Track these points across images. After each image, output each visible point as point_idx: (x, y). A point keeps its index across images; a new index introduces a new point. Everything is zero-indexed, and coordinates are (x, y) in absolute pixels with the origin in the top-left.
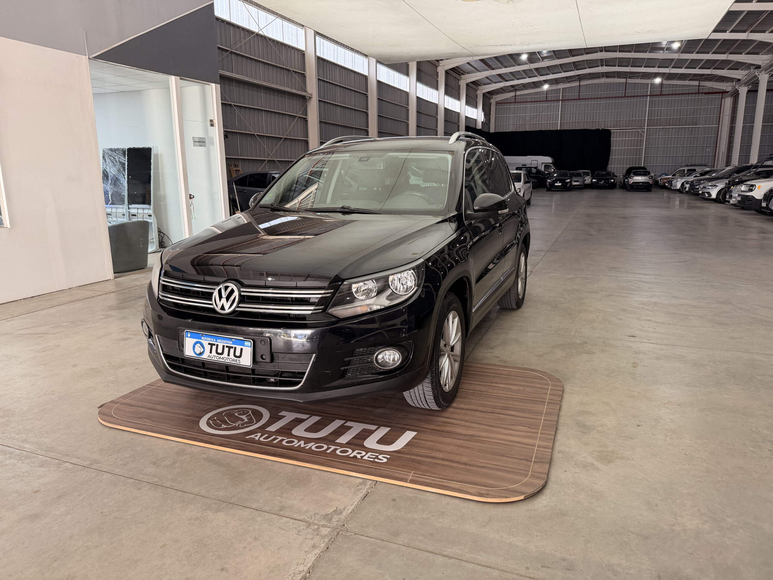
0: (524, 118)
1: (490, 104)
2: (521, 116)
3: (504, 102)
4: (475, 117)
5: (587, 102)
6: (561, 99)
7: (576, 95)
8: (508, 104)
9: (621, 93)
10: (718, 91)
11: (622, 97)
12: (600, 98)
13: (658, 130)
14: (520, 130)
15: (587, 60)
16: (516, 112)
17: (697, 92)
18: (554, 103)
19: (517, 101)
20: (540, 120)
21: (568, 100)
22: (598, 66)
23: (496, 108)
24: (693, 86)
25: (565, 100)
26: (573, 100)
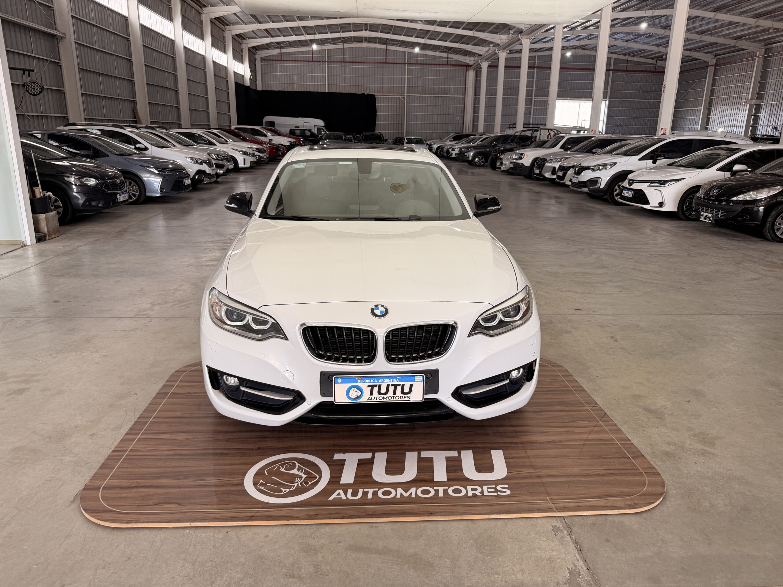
0: (291, 77)
1: (255, 60)
2: (288, 76)
3: (269, 59)
4: (242, 73)
5: (351, 66)
6: (327, 60)
7: (340, 57)
8: (274, 62)
9: (382, 59)
10: (463, 64)
11: (383, 63)
12: (364, 63)
13: (416, 98)
14: (289, 90)
15: (353, 24)
16: (283, 72)
17: (446, 63)
18: (320, 64)
19: (282, 59)
20: (308, 81)
21: (334, 62)
22: (362, 30)
23: (261, 65)
24: (443, 57)
25: (331, 62)
26: (339, 62)
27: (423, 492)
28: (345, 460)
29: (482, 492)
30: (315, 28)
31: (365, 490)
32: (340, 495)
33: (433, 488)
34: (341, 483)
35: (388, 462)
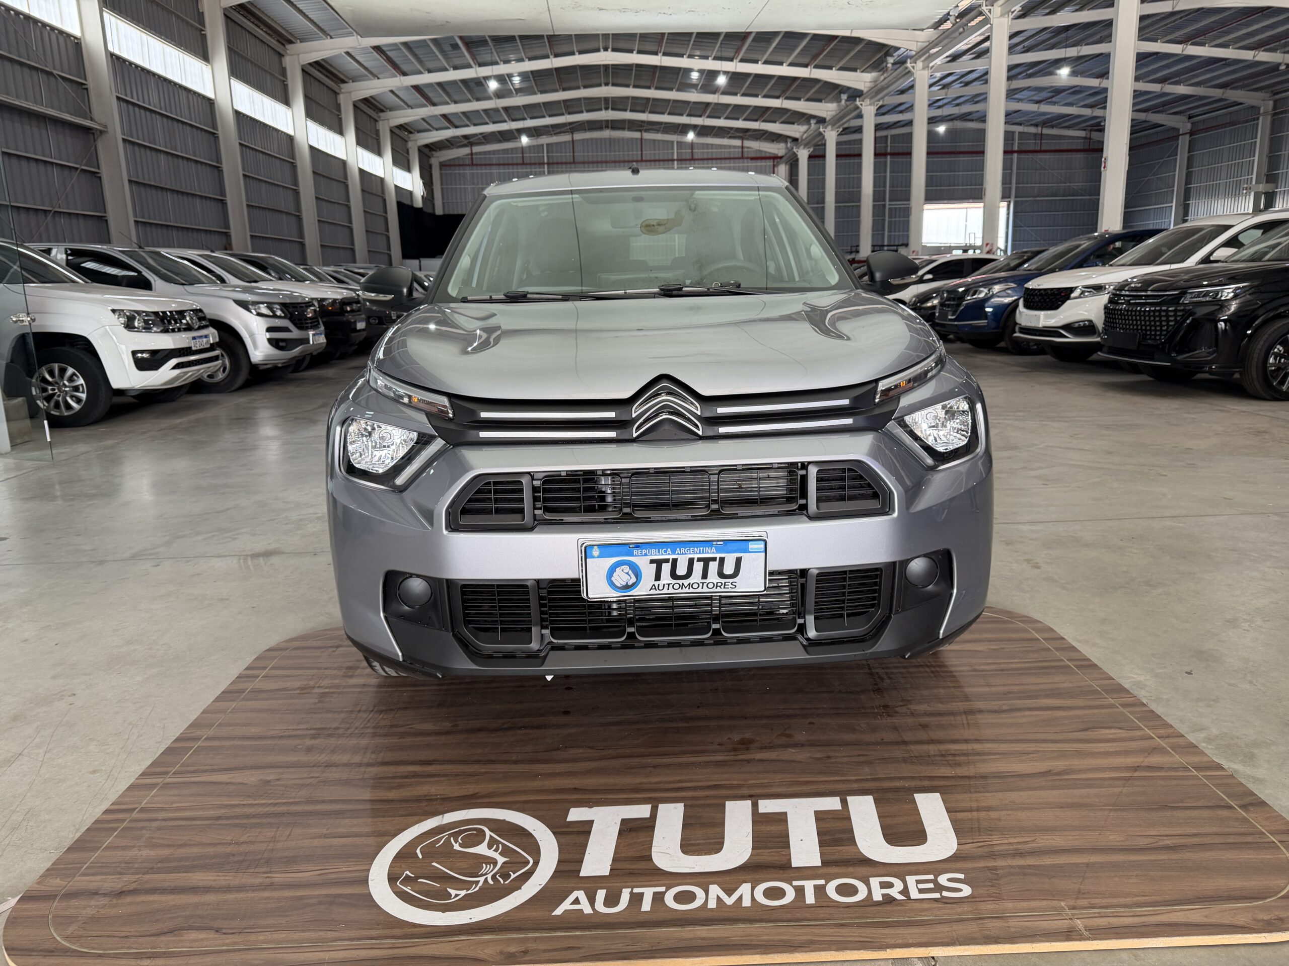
1: (431, 166)
3: (452, 163)
4: (408, 186)
6: (546, 161)
7: (568, 155)
8: (461, 168)
9: (635, 154)
10: (768, 155)
11: (638, 161)
12: (607, 162)
15: (585, 99)
16: (476, 182)
17: (740, 156)
18: (535, 168)
19: (474, 163)
21: (557, 163)
22: (601, 109)
23: (441, 174)
24: (735, 147)
25: (553, 164)
26: (566, 163)
27: (771, 893)
28: (591, 823)
29: (905, 891)
30: (525, 109)
31: (636, 890)
32: (579, 903)
33: (791, 885)
34: (582, 874)
35: (685, 826)
